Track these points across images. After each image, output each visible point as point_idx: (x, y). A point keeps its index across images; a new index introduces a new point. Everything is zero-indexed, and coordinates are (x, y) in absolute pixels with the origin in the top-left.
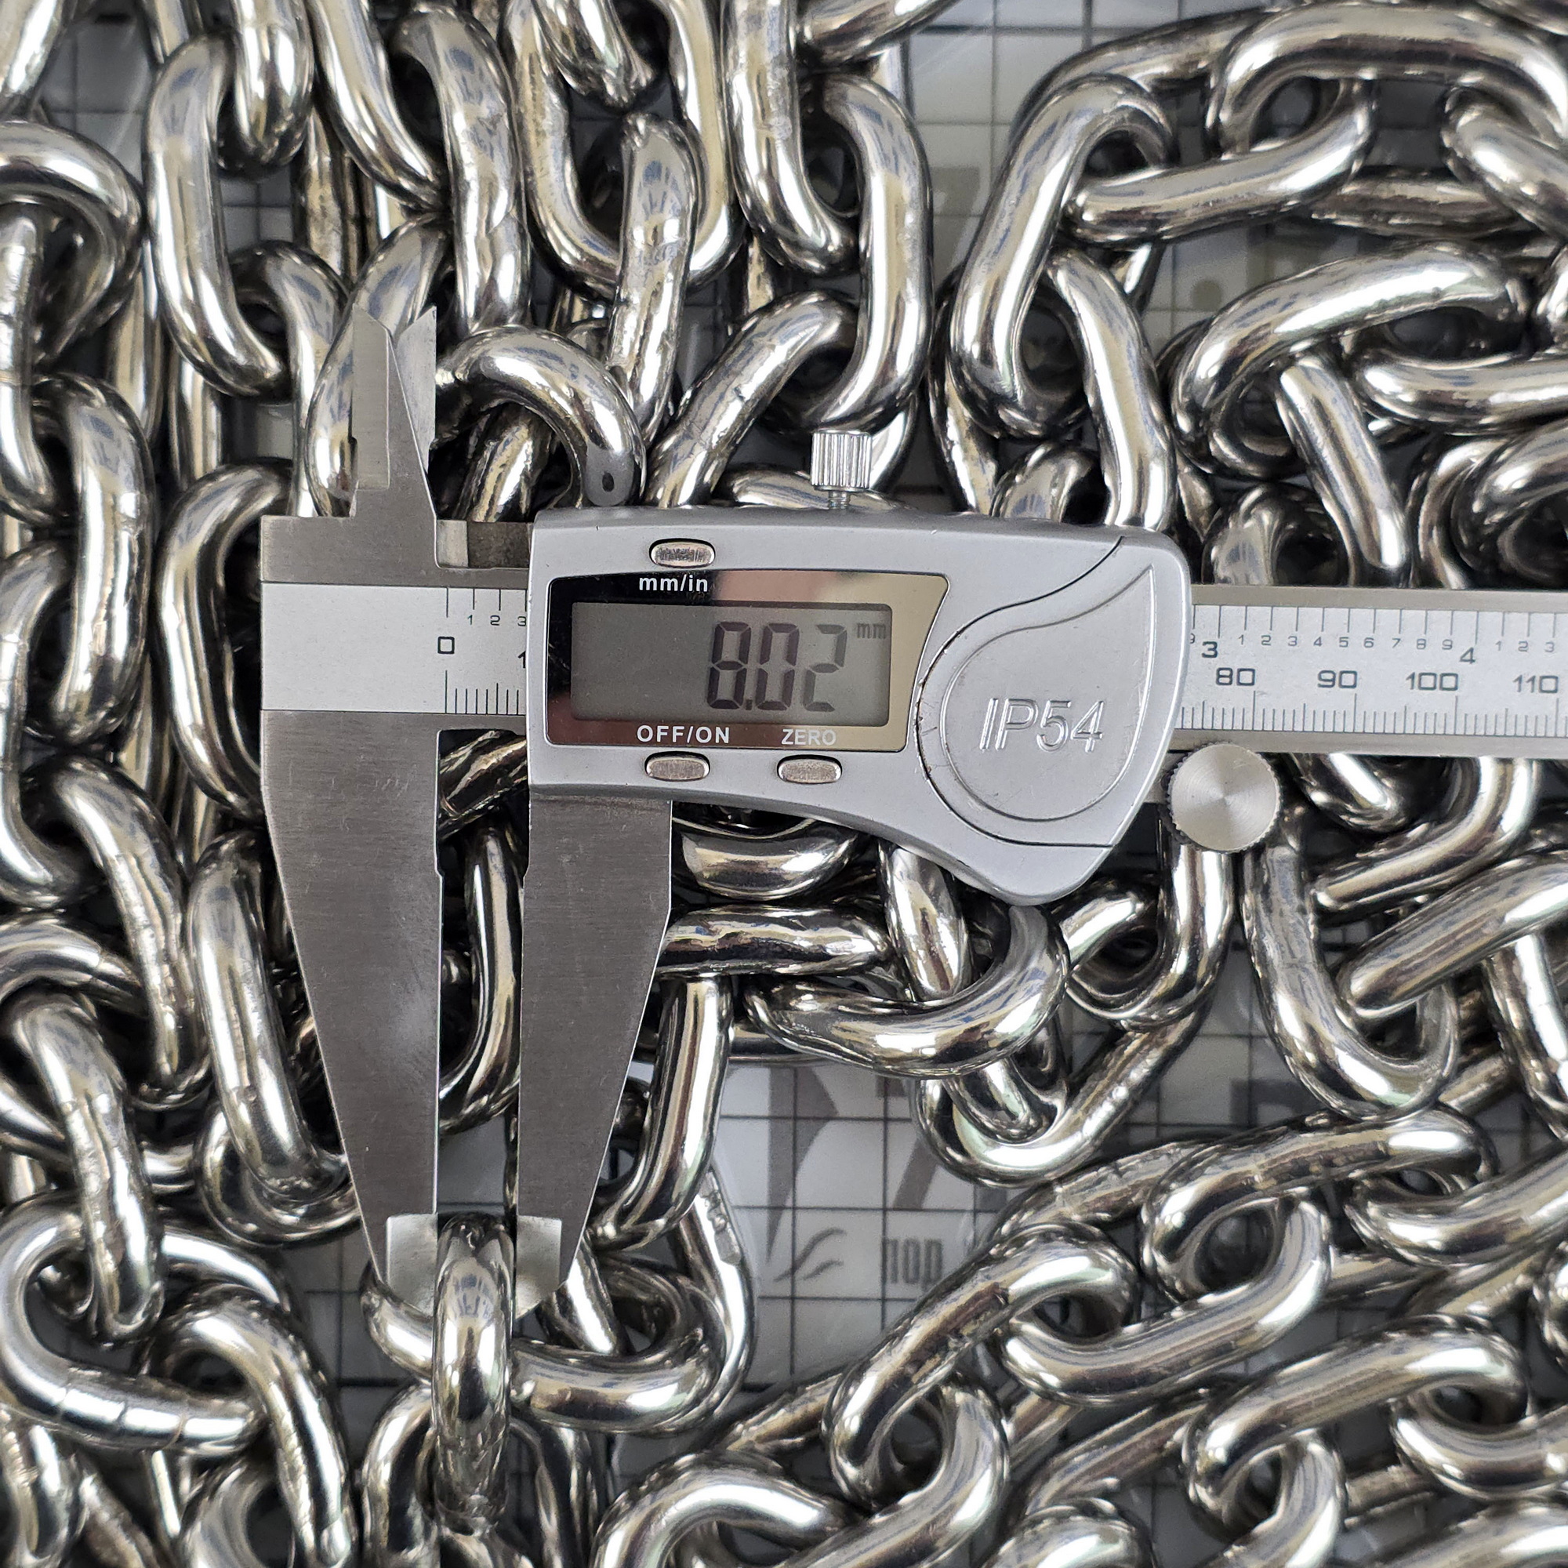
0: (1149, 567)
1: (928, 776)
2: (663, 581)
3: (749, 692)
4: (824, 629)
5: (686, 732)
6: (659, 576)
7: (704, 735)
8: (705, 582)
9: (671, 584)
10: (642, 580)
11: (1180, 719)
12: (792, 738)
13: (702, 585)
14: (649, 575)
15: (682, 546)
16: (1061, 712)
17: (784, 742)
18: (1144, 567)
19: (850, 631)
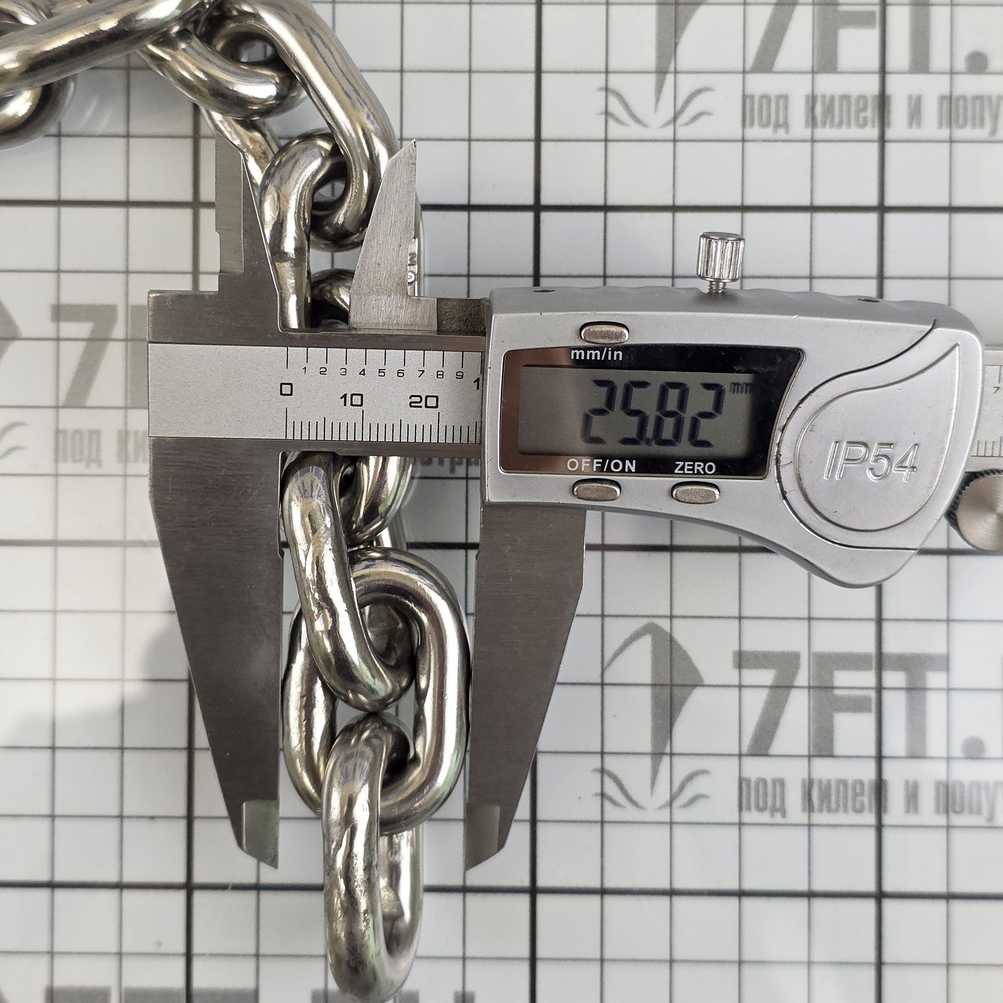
0: (956, 345)
1: (785, 498)
2: (589, 352)
3: (650, 432)
4: (708, 386)
5: (603, 464)
6: (586, 349)
7: (616, 465)
8: (620, 353)
9: (594, 354)
10: (573, 352)
11: (976, 447)
12: (682, 468)
13: (618, 355)
14: (579, 349)
15: (605, 328)
16: (886, 450)
17: (676, 471)
18: (952, 344)
19: (727, 387)
